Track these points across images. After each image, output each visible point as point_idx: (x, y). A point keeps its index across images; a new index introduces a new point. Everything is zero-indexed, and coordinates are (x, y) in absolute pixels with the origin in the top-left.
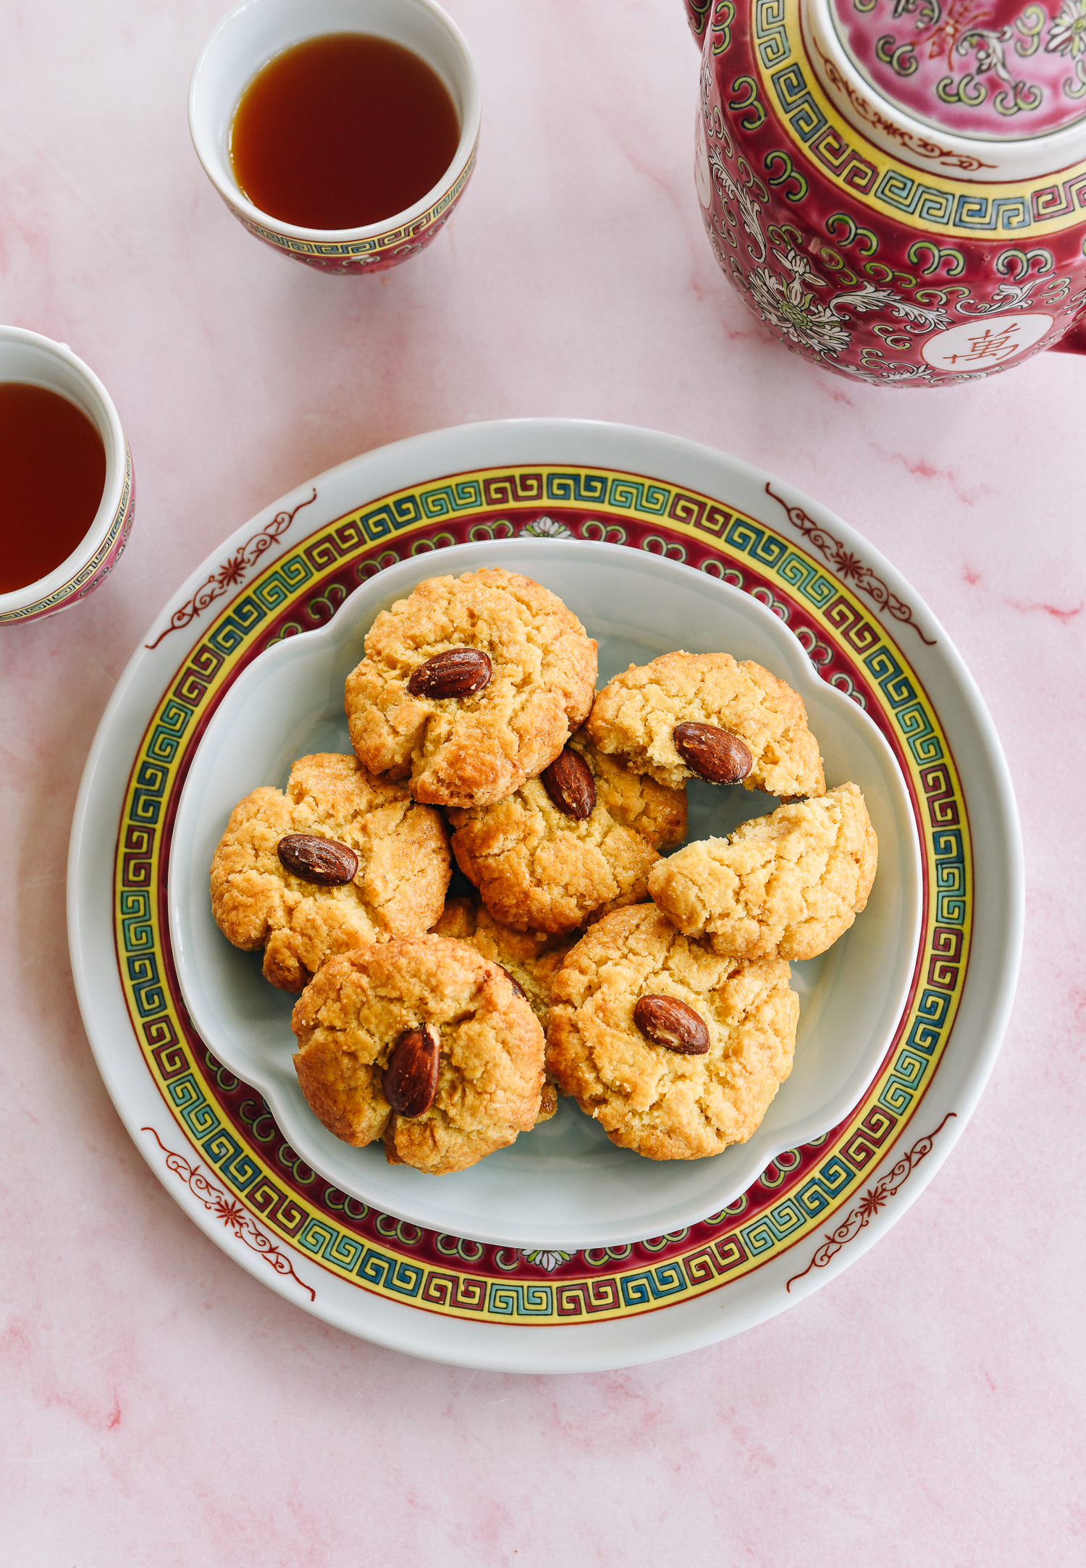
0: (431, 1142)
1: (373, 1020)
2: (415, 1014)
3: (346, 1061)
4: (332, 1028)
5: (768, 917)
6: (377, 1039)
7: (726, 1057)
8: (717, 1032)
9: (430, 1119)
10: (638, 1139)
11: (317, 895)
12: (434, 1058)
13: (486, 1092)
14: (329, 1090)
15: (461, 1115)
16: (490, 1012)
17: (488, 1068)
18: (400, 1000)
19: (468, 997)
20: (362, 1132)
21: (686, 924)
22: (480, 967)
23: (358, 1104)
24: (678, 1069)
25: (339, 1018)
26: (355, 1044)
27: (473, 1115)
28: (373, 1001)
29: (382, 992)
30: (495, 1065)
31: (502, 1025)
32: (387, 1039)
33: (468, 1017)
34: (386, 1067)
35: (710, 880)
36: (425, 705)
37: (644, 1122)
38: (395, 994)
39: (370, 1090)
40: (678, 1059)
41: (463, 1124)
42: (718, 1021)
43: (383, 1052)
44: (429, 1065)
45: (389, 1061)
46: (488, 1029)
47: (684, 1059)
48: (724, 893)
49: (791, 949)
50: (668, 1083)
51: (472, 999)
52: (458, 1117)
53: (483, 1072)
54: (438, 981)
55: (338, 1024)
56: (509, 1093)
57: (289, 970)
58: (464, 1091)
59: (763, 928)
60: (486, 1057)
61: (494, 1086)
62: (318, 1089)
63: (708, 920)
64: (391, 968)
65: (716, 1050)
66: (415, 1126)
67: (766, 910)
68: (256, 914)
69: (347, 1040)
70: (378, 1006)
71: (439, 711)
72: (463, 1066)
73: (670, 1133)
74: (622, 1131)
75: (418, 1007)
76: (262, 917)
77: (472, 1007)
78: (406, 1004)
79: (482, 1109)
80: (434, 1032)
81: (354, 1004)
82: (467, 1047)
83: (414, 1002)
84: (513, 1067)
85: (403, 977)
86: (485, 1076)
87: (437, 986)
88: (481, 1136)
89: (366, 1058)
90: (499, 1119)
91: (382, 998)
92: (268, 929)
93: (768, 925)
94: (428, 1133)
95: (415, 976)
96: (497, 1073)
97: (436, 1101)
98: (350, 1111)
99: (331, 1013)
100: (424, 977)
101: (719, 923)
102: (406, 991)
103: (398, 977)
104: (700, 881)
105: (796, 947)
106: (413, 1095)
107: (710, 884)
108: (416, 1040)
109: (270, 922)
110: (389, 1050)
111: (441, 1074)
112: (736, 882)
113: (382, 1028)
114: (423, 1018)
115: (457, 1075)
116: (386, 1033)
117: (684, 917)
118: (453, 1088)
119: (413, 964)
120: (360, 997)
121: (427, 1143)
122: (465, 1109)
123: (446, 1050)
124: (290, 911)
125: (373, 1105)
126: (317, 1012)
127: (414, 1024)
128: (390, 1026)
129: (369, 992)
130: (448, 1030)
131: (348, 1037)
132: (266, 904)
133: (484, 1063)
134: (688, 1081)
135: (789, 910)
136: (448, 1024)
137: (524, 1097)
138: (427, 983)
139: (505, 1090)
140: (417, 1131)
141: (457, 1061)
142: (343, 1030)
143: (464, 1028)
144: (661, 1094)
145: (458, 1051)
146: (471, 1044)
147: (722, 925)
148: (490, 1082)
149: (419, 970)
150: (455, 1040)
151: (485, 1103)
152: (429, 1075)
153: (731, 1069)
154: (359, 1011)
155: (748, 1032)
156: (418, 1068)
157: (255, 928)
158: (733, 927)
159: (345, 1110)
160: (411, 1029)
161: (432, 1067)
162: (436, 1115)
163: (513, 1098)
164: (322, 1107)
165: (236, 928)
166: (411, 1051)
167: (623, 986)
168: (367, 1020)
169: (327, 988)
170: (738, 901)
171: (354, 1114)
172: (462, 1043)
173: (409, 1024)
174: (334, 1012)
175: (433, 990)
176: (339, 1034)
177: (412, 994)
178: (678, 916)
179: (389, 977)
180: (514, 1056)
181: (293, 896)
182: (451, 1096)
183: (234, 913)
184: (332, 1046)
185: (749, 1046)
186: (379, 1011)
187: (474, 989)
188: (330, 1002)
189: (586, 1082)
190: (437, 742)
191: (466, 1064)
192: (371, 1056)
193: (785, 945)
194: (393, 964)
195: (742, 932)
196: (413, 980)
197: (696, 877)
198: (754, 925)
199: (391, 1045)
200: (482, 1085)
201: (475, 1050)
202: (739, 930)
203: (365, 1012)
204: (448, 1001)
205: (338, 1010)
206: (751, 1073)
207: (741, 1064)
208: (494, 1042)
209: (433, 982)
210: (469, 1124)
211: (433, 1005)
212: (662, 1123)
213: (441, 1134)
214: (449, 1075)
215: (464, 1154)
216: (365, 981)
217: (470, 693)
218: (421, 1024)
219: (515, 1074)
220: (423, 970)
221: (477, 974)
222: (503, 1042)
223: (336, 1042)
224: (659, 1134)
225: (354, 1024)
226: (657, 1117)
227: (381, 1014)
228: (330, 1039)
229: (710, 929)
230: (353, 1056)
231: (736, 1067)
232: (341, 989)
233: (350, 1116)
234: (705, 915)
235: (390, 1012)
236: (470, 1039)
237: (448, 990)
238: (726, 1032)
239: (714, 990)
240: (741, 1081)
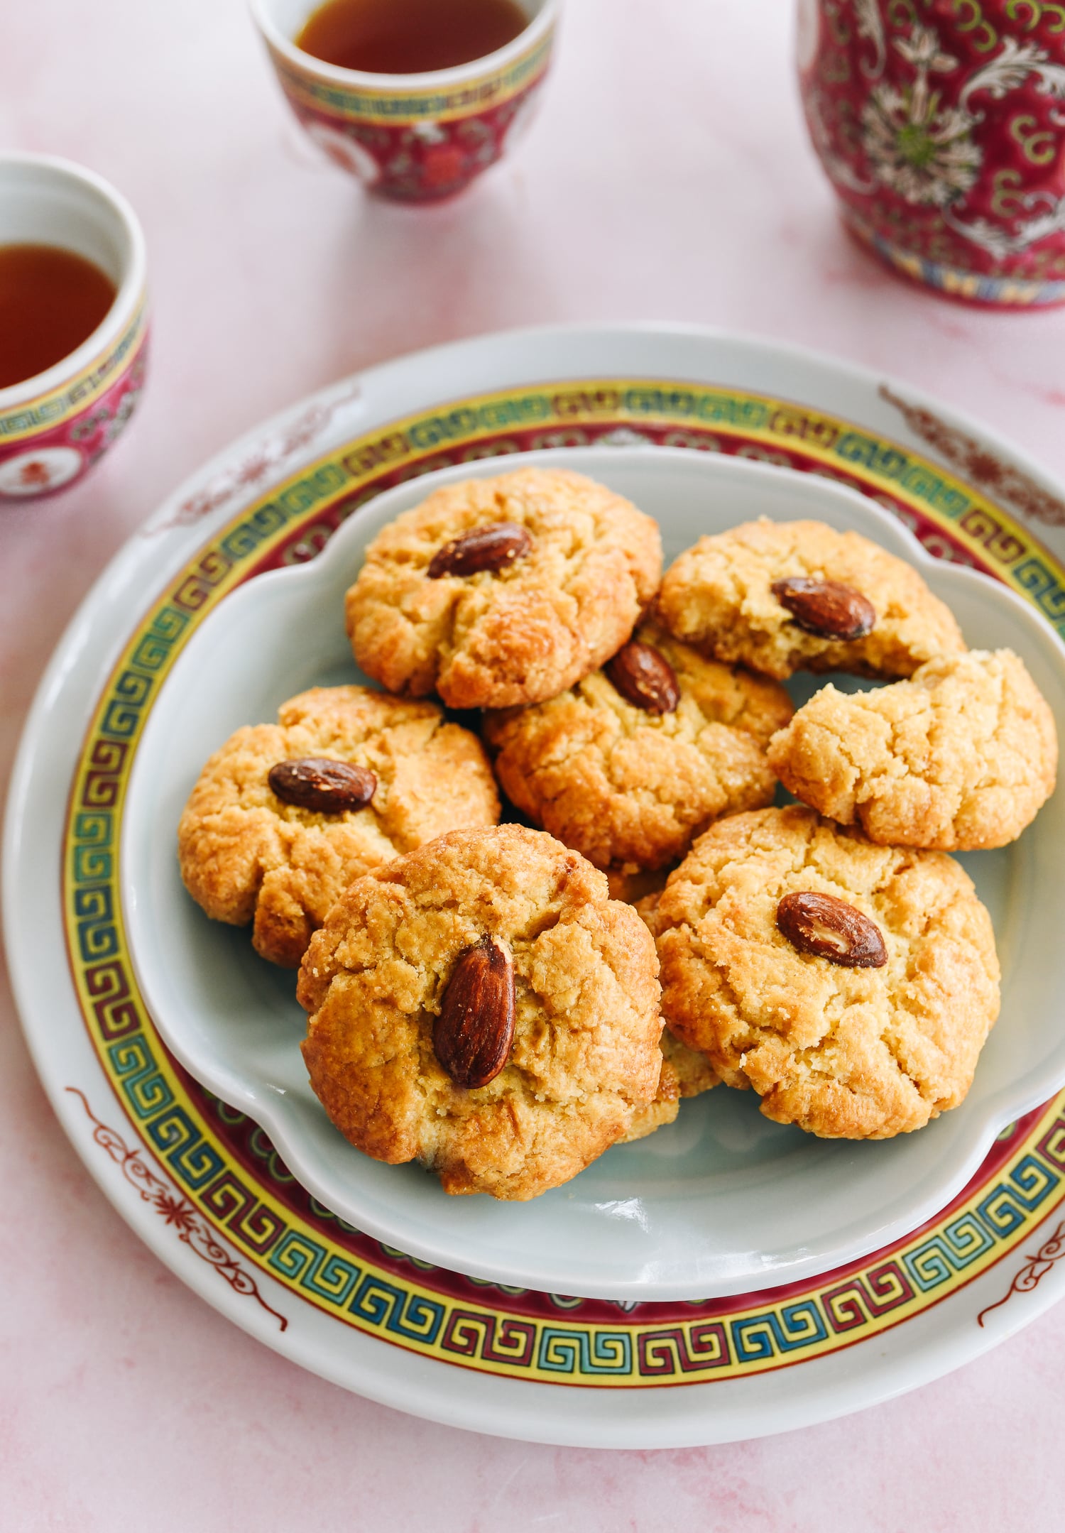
0: (509, 1125)
1: (415, 939)
2: (475, 923)
3: (378, 1012)
4: (356, 970)
5: (938, 772)
6: (422, 968)
7: (911, 976)
8: (894, 944)
9: (507, 1092)
10: (808, 1097)
11: (325, 825)
12: (507, 980)
13: (585, 1029)
14: (357, 1070)
15: (552, 1071)
16: (581, 905)
17: (586, 987)
18: (452, 904)
19: (546, 894)
20: (407, 1130)
21: (829, 791)
22: (558, 854)
23: (398, 1082)
24: (851, 985)
25: (366, 950)
26: (391, 982)
27: (568, 1069)
28: (414, 914)
29: (426, 898)
30: (595, 983)
31: (600, 924)
32: (439, 966)
33: (550, 921)
34: (438, 1010)
35: (854, 726)
36: (451, 584)
37: (813, 1067)
38: (444, 896)
39: (416, 1059)
40: (847, 973)
41: (555, 1086)
42: (892, 932)
43: (431, 992)
44: (500, 990)
45: (442, 1003)
46: (580, 929)
47: (856, 973)
48: (875, 742)
49: (974, 822)
50: (840, 1008)
51: (553, 898)
52: (547, 1074)
53: (579, 998)
54: (503, 867)
55: (365, 958)
56: (617, 1031)
57: (290, 923)
58: (553, 1034)
59: (934, 787)
60: (582, 971)
61: (596, 1017)
62: (341, 1074)
63: (859, 783)
64: (435, 862)
65: (897, 967)
66: (485, 1106)
67: (934, 764)
68: (242, 855)
69: (379, 977)
70: (420, 920)
71: (470, 588)
72: (549, 990)
73: (852, 1083)
74: (784, 1086)
75: (478, 912)
76: (251, 857)
77: (554, 907)
78: (462, 907)
79: (581, 1055)
80: (503, 946)
81: (387, 922)
82: (553, 961)
83: (472, 903)
84: (620, 988)
85: (453, 869)
86: (581, 1002)
87: (503, 874)
88: (582, 1109)
89: (410, 1003)
90: (607, 1075)
91: (424, 908)
92: (258, 875)
93: (940, 784)
94: (505, 1111)
95: (471, 867)
96: (599, 996)
97: (513, 1052)
98: (390, 1096)
99: (354, 945)
100: (483, 865)
101: (874, 781)
102: (460, 887)
103: (448, 871)
104: (841, 729)
105: (979, 816)
106: (480, 1041)
107: (854, 731)
108: (482, 956)
109: (262, 861)
110: (440, 983)
111: (518, 1012)
112: (887, 732)
113: (429, 950)
114: (487, 927)
115: (541, 1010)
116: (435, 957)
117: (826, 780)
118: (537, 1033)
119: (467, 851)
120: (395, 912)
121: (505, 1127)
122: (556, 1060)
123: (523, 971)
124: (288, 847)
125: (422, 1080)
126: (332, 954)
127: (474, 937)
128: (440, 945)
129: (408, 903)
130: (523, 945)
131: (381, 973)
132: (256, 840)
133: (578, 981)
134: (867, 1003)
135: (963, 764)
136: (520, 938)
137: (639, 1041)
138: (488, 873)
139: (612, 1025)
140: (487, 1112)
141: (540, 983)
142: (374, 967)
143: (545, 935)
144: (832, 1024)
145: (541, 968)
146: (558, 954)
147: (880, 784)
148: (590, 1010)
149: (476, 857)
150: (534, 955)
151: (585, 1046)
152: (502, 1006)
153: (922, 990)
154: (395, 931)
155: (935, 940)
156: (485, 996)
157: (242, 874)
158: (894, 787)
159: (381, 1096)
160: (470, 945)
161: (504, 993)
162: (515, 1084)
163: (623, 1039)
164: (346, 1104)
165: (215, 877)
166: (474, 972)
167: (756, 886)
168: (407, 942)
169: (346, 916)
170: (895, 755)
171: (394, 1100)
172: (545, 954)
173: (468, 935)
174: (359, 942)
175: (497, 884)
176: (367, 972)
177: (469, 890)
178: (818, 783)
179: (435, 874)
180: (619, 971)
181: (292, 827)
182: (534, 1044)
183: (212, 860)
184: (358, 992)
185: (941, 955)
186: (424, 926)
187: (553, 884)
188: (351, 932)
189: (724, 1018)
190: (470, 622)
191: (553, 986)
192: (415, 996)
193: (966, 817)
194: (438, 857)
195: (907, 792)
196: (469, 872)
197: (835, 724)
198: (920, 783)
199: (443, 976)
200: (578, 1017)
201: (564, 963)
202: (903, 790)
203: (403, 931)
204: (520, 899)
205: (363, 939)
206: (949, 995)
207: (934, 981)
208: (590, 949)
209: (497, 868)
210: (562, 1086)
211: (499, 903)
212: (839, 1066)
213: (523, 1110)
214: (530, 1013)
215: (559, 1150)
216: (400, 890)
217: (508, 562)
218: (483, 937)
219: (623, 999)
220: (482, 855)
221: (557, 862)
222: (604, 949)
223: (364, 986)
224: (837, 1085)
225: (388, 953)
226: (831, 1058)
227: (426, 930)
228: (355, 982)
229: (863, 797)
230: (389, 1002)
231: (929, 986)
232: (366, 908)
233: (389, 1104)
234: (854, 774)
235: (439, 924)
236: (557, 947)
237: (520, 878)
238: (904, 944)
239: (879, 891)
240: (937, 1007)
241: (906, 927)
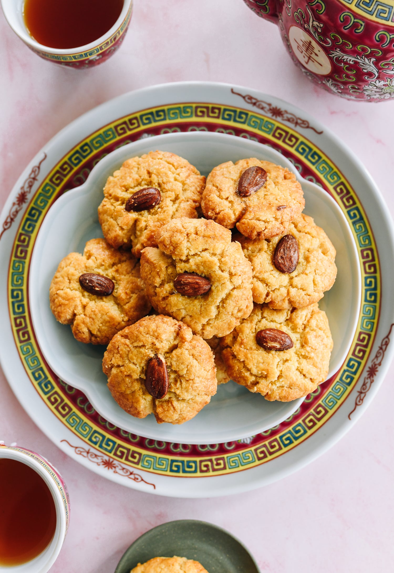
0: (172, 408)
1: (134, 358)
2: (152, 351)
3: (127, 380)
4: (118, 366)
6: (138, 366)
7: (302, 346)
9: (170, 398)
11: (97, 300)
12: (164, 368)
13: (190, 379)
14: (124, 394)
15: (182, 393)
16: (184, 342)
17: (189, 368)
18: (144, 346)
19: (173, 339)
20: (142, 410)
22: (176, 324)
23: (137, 398)
24: (284, 358)
25: (120, 361)
26: (129, 370)
27: (187, 391)
28: (133, 349)
29: (136, 344)
30: (191, 366)
31: (190, 347)
32: (143, 365)
33: (175, 347)
34: (145, 378)
38: (141, 344)
39: (141, 391)
40: (282, 353)
41: (184, 396)
43: (142, 372)
44: (162, 372)
45: (146, 375)
46: (184, 350)
47: (284, 352)
50: (282, 365)
51: (175, 339)
52: (181, 394)
53: (187, 371)
54: (158, 333)
55: (120, 363)
56: (201, 378)
58: (181, 381)
60: (187, 363)
61: (193, 376)
62: (120, 395)
64: (137, 333)
65: (297, 345)
66: (164, 403)
69: (125, 369)
70: (135, 351)
71: (140, 217)
72: (178, 370)
73: (291, 387)
74: (270, 393)
75: (152, 347)
77: (176, 343)
78: (147, 347)
79: (190, 387)
80: (161, 357)
81: (125, 352)
82: (177, 361)
83: (150, 346)
84: (200, 366)
85: (143, 335)
86: (188, 372)
87: (158, 336)
88: (194, 401)
89: (136, 376)
90: (199, 391)
91: (136, 347)
94: (170, 404)
95: (148, 334)
96: (193, 370)
97: (170, 387)
98: (135, 402)
99: (116, 359)
100: (152, 333)
102: (145, 341)
103: (141, 336)
106: (158, 388)
108: (155, 362)
110: (144, 370)
111: (169, 376)
113: (139, 360)
114: (156, 352)
115: (176, 375)
116: (141, 362)
118: (176, 381)
119: (146, 328)
120: (127, 349)
121: (171, 409)
122: (183, 389)
123: (169, 364)
125: (144, 397)
126: (111, 361)
127: (152, 355)
128: (142, 359)
129: (130, 346)
130: (168, 355)
131: (126, 368)
133: (186, 366)
134: (290, 362)
136: (167, 353)
137: (208, 379)
138: (153, 336)
139: (199, 377)
140: (165, 405)
141: (174, 368)
142: (123, 366)
143: (174, 352)
144: (280, 371)
145: (174, 363)
146: (179, 359)
148: (191, 374)
149: (149, 331)
150: (172, 359)
151: (191, 385)
152: (164, 377)
153: (306, 351)
154: (128, 355)
156: (158, 374)
159: (132, 402)
160: (151, 358)
161: (164, 372)
162: (172, 395)
163: (203, 380)
164: (123, 404)
166: (153, 367)
168: (132, 359)
169: (113, 349)
171: (137, 403)
172: (174, 359)
173: (150, 355)
174: (118, 358)
175: (157, 338)
176: (122, 367)
177: (148, 342)
179: (137, 337)
180: (199, 361)
182: (176, 384)
184: (120, 374)
185: (310, 338)
186: (136, 353)
187: (175, 334)
188: (115, 355)
189: (247, 377)
190: (141, 231)
191: (178, 368)
192: (137, 374)
194: (137, 331)
196: (147, 336)
199: (144, 367)
200: (188, 377)
201: (181, 361)
203: (130, 355)
204: (165, 342)
205: (119, 357)
207: (310, 347)
208: (188, 356)
209: (156, 334)
210: (187, 396)
211: (158, 345)
212: (285, 383)
213: (175, 403)
214: (173, 376)
215: (189, 411)
216: (127, 341)
218: (155, 355)
219: (201, 369)
220: (151, 330)
221: (175, 327)
222: (193, 355)
223: (121, 372)
224: (286, 389)
225: (127, 362)
226: (282, 381)
227: (137, 354)
228: (118, 371)
230: (129, 376)
231: (308, 349)
232: (118, 347)
233: (135, 405)
235: (141, 352)
236: (178, 357)
237: (164, 337)
238: (298, 336)
239: (287, 320)
240: (312, 355)
241: (298, 330)
